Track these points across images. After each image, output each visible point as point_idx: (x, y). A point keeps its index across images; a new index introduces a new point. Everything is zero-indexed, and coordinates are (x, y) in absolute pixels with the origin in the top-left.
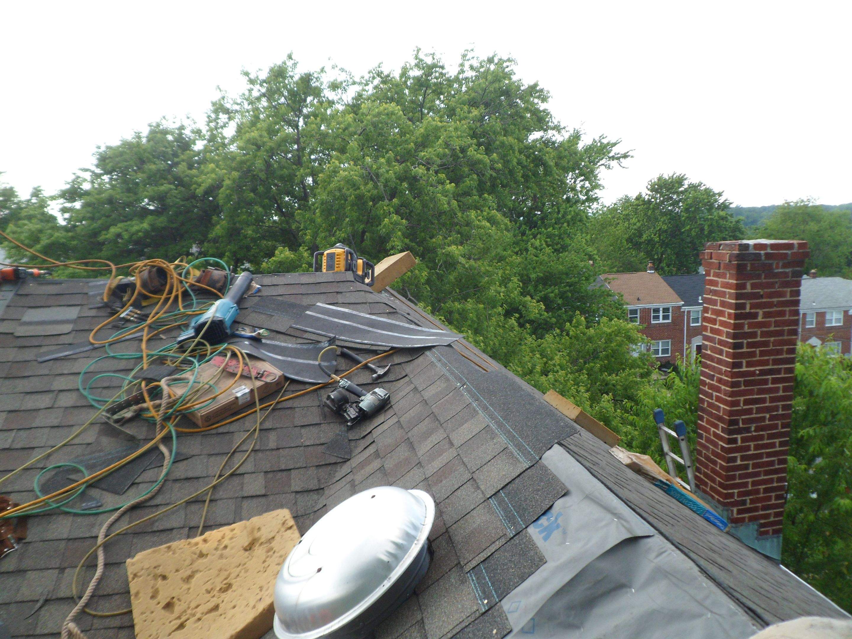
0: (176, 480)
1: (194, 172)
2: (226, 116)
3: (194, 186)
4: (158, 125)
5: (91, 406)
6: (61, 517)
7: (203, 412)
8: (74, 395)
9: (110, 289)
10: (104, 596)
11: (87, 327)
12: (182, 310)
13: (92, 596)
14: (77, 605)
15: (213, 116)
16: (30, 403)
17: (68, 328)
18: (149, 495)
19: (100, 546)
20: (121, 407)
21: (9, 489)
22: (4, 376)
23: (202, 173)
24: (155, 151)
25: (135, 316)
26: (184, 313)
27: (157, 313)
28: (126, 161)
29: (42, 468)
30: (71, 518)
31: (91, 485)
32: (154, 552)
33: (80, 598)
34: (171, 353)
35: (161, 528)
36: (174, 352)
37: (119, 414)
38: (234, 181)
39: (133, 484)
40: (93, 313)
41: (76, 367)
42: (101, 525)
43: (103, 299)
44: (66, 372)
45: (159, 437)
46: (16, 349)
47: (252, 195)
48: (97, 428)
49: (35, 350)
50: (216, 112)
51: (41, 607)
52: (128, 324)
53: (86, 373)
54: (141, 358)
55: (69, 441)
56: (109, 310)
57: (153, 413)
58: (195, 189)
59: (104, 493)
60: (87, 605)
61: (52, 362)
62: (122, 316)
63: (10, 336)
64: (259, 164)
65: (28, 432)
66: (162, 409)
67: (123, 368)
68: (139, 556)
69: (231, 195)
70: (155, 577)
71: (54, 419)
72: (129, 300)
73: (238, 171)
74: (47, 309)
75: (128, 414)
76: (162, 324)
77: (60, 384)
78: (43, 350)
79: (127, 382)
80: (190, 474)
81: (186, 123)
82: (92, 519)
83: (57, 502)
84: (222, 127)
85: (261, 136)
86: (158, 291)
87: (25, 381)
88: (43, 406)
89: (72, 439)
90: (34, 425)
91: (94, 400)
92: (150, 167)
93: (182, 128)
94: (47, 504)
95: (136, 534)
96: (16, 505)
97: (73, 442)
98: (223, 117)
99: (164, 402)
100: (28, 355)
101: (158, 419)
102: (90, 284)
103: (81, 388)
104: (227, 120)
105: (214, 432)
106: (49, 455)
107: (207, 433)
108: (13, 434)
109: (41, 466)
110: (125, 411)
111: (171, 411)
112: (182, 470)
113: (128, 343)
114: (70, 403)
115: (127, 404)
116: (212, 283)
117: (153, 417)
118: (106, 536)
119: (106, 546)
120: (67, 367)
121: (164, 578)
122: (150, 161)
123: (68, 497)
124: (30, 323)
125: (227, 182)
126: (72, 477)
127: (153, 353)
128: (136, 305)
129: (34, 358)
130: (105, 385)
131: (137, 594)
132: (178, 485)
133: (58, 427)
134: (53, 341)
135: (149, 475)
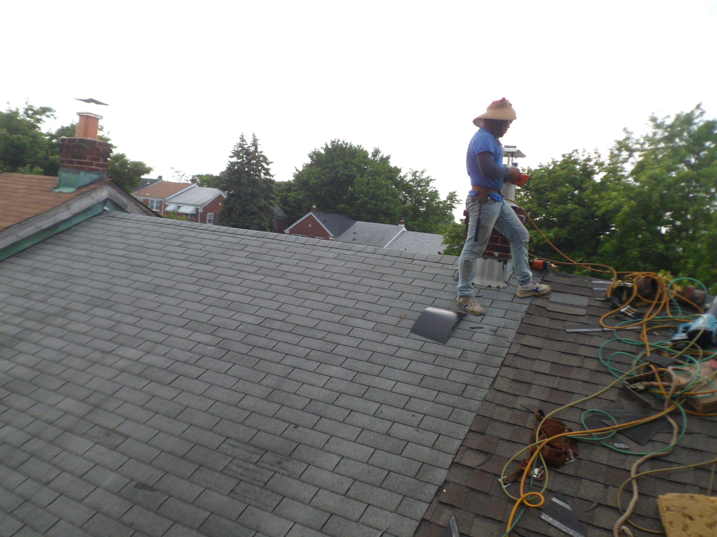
0: (683, 448)
1: (596, 196)
2: (627, 153)
3: (595, 208)
4: (570, 157)
5: (610, 374)
6: (600, 448)
7: (706, 401)
8: (595, 362)
9: (612, 289)
10: (640, 515)
11: (596, 314)
12: (670, 316)
13: (632, 513)
14: (621, 515)
15: (616, 152)
16: (565, 360)
17: (583, 312)
18: (665, 453)
19: (633, 479)
20: (636, 380)
21: (562, 418)
22: (544, 336)
23: (602, 198)
24: (567, 177)
25: (633, 313)
26: (672, 318)
27: (650, 314)
28: (544, 182)
29: (583, 410)
30: (607, 451)
31: (619, 432)
32: (680, 496)
33: (624, 511)
34: (667, 348)
35: (677, 480)
36: (670, 348)
37: (635, 384)
38: (631, 208)
39: (651, 440)
40: (598, 304)
41: (595, 341)
42: (631, 463)
43: (606, 295)
44: (587, 343)
45: (667, 410)
46: (549, 319)
47: (643, 221)
48: (616, 391)
49: (562, 323)
50: (619, 150)
51: (596, 507)
52: (627, 318)
53: (603, 348)
54: (644, 346)
55: (597, 395)
56: (610, 304)
57: (663, 391)
58: (595, 211)
59: (629, 440)
60: (629, 518)
61: (575, 334)
62: (623, 310)
63: (543, 309)
64: (655, 196)
65: (567, 380)
66: (672, 390)
67: (629, 350)
68: (668, 496)
69: (625, 220)
70: (684, 515)
71: (584, 376)
72: (627, 300)
73: (635, 200)
74: (565, 294)
75: (640, 386)
76: (655, 323)
77: (583, 351)
78: (568, 324)
79: (635, 362)
80: (695, 447)
81: (593, 156)
82: (623, 457)
83: (598, 436)
84: (623, 162)
85: (661, 172)
86: (651, 296)
87: (559, 344)
88: (575, 364)
89: (600, 394)
90: (571, 377)
91: (612, 370)
92: (563, 189)
93: (589, 160)
94: (590, 435)
95: (658, 478)
96: (570, 431)
97: (602, 396)
98: (625, 154)
99: (673, 385)
100: (558, 325)
101: (667, 397)
102: (594, 282)
103: (601, 358)
104: (627, 157)
105: (709, 419)
106: (585, 402)
107: (704, 418)
108: (558, 379)
109: (581, 407)
110: (638, 384)
111: (679, 393)
112: (687, 441)
113: (629, 332)
114: (594, 368)
115: (640, 380)
116: (694, 299)
117: (662, 394)
118: (637, 473)
119: (638, 480)
120: (587, 340)
121: (691, 518)
122: (561, 184)
123: (606, 435)
124: (556, 303)
125: (626, 208)
126: (605, 422)
127: (652, 344)
128: (632, 305)
129: (563, 329)
130: (617, 360)
131: (671, 523)
132: (685, 452)
133: (588, 382)
134: (574, 318)
135: (661, 437)
